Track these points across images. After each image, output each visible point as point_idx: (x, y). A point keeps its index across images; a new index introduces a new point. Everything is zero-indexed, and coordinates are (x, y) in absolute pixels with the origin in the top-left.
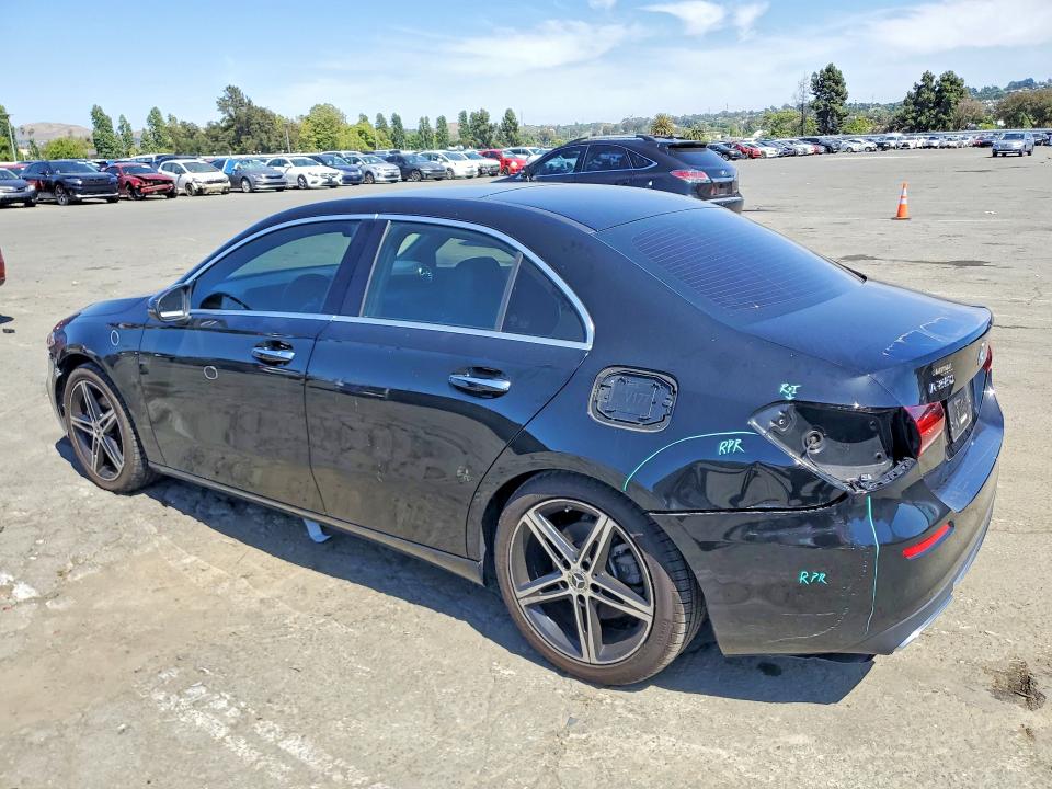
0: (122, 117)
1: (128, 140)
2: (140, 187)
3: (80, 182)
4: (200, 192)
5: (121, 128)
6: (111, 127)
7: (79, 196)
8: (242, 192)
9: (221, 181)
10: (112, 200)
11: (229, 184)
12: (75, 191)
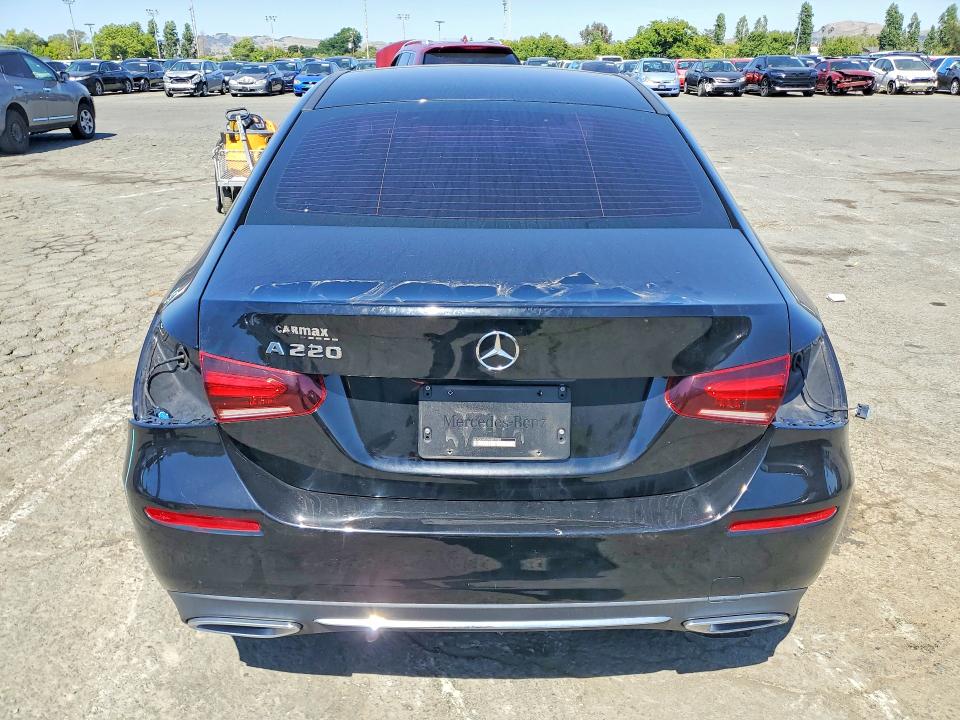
0: (915, 14)
1: (913, 38)
2: (838, 82)
3: (784, 76)
4: (901, 91)
5: (910, 26)
6: (901, 25)
7: (778, 89)
8: (950, 93)
9: (927, 80)
10: (807, 94)
11: (936, 85)
12: (776, 84)
